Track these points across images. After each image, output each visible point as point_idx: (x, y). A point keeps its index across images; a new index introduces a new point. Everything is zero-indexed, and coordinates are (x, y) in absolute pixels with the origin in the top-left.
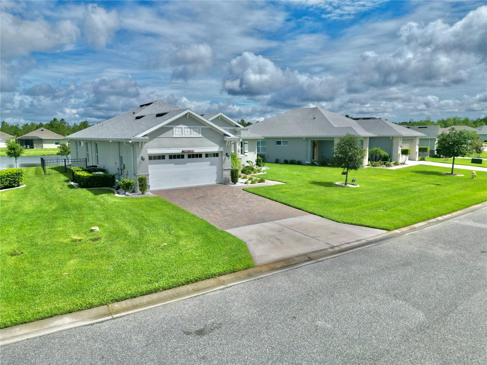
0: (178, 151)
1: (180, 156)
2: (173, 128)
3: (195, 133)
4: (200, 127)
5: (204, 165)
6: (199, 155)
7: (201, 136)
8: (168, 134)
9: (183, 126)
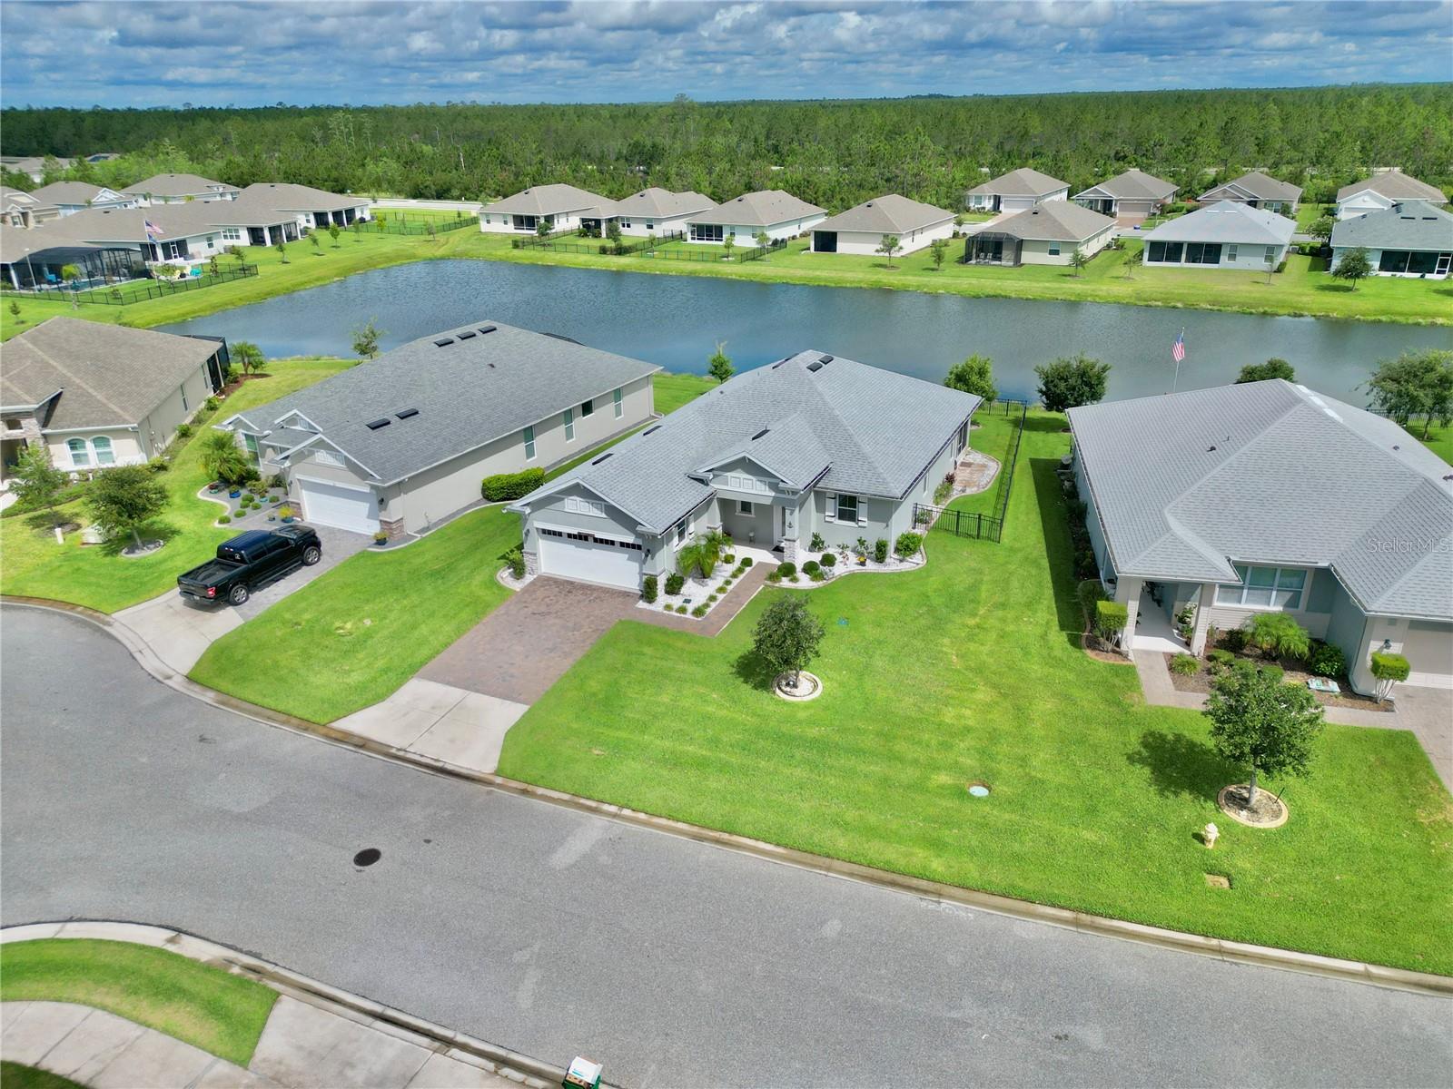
0: (575, 531)
1: (582, 537)
2: (563, 499)
3: (596, 511)
4: (603, 503)
5: (621, 558)
6: (612, 543)
7: (605, 516)
8: (557, 505)
9: (578, 499)
